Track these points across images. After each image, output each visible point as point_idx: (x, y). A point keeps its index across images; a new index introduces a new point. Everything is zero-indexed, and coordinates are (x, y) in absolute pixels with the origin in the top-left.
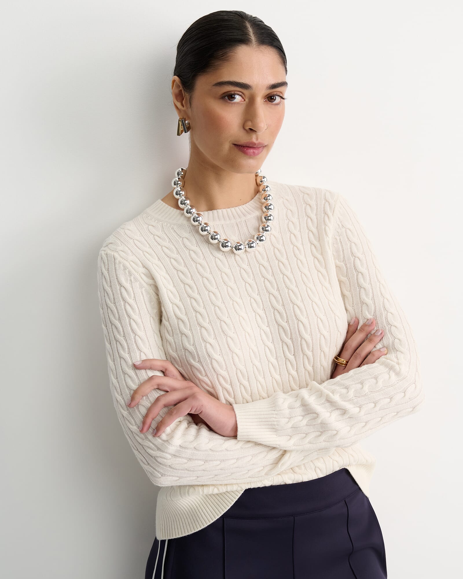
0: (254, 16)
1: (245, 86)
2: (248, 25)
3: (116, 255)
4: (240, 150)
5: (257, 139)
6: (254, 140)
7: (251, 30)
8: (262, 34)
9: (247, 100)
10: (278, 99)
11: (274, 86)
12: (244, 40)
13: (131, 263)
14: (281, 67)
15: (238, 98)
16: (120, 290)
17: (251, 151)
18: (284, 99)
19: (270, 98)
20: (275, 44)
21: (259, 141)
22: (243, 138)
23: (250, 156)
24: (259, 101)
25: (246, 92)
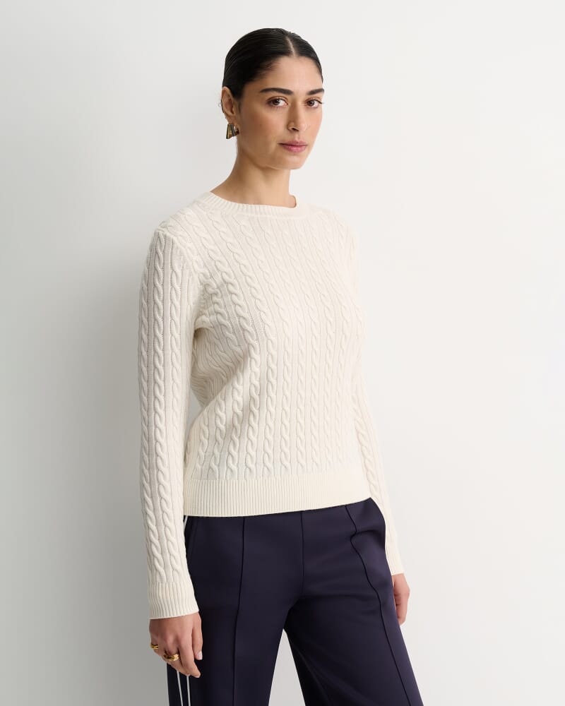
0: (292, 32)
1: (288, 92)
2: (288, 40)
3: (175, 239)
4: (285, 148)
5: (299, 138)
6: (297, 139)
7: (291, 45)
8: (300, 46)
9: (290, 104)
10: (316, 104)
11: (313, 92)
12: (286, 52)
13: (188, 250)
14: (317, 75)
15: (282, 103)
16: (171, 274)
17: (295, 148)
18: (321, 103)
19: (309, 103)
20: (312, 55)
21: (301, 140)
22: (288, 138)
23: (295, 154)
24: (301, 104)
25: (288, 97)
